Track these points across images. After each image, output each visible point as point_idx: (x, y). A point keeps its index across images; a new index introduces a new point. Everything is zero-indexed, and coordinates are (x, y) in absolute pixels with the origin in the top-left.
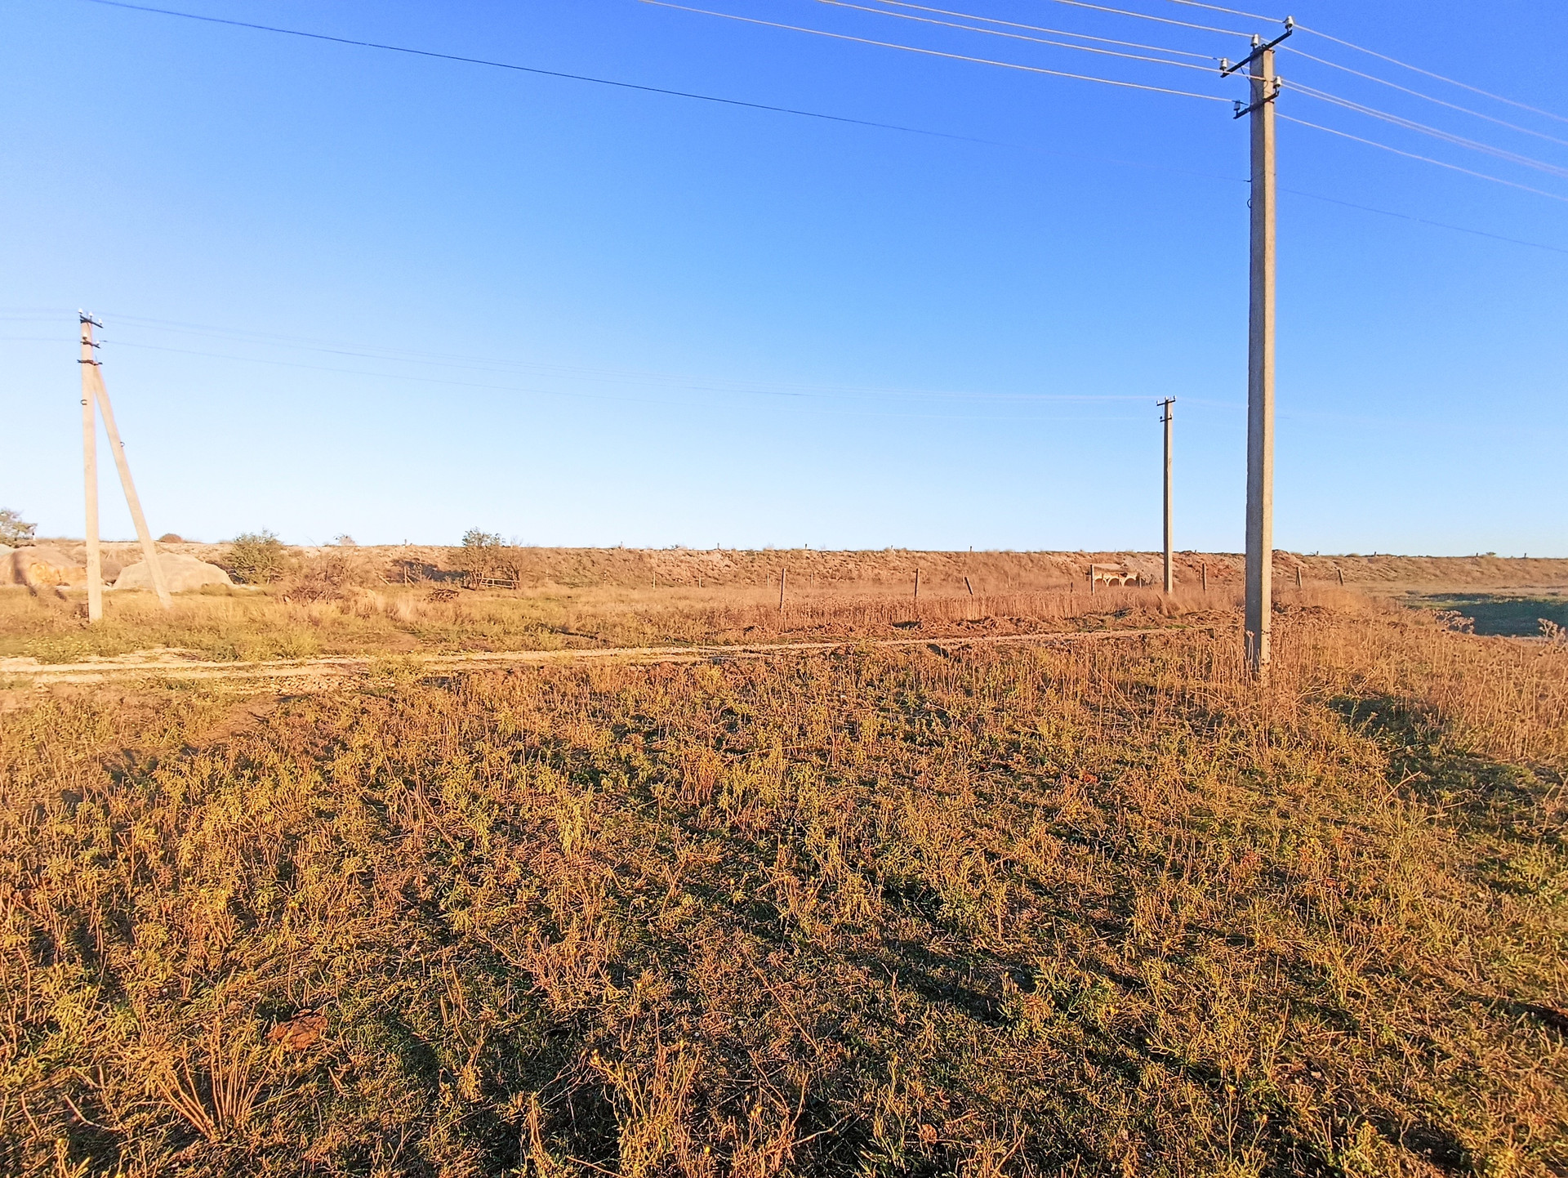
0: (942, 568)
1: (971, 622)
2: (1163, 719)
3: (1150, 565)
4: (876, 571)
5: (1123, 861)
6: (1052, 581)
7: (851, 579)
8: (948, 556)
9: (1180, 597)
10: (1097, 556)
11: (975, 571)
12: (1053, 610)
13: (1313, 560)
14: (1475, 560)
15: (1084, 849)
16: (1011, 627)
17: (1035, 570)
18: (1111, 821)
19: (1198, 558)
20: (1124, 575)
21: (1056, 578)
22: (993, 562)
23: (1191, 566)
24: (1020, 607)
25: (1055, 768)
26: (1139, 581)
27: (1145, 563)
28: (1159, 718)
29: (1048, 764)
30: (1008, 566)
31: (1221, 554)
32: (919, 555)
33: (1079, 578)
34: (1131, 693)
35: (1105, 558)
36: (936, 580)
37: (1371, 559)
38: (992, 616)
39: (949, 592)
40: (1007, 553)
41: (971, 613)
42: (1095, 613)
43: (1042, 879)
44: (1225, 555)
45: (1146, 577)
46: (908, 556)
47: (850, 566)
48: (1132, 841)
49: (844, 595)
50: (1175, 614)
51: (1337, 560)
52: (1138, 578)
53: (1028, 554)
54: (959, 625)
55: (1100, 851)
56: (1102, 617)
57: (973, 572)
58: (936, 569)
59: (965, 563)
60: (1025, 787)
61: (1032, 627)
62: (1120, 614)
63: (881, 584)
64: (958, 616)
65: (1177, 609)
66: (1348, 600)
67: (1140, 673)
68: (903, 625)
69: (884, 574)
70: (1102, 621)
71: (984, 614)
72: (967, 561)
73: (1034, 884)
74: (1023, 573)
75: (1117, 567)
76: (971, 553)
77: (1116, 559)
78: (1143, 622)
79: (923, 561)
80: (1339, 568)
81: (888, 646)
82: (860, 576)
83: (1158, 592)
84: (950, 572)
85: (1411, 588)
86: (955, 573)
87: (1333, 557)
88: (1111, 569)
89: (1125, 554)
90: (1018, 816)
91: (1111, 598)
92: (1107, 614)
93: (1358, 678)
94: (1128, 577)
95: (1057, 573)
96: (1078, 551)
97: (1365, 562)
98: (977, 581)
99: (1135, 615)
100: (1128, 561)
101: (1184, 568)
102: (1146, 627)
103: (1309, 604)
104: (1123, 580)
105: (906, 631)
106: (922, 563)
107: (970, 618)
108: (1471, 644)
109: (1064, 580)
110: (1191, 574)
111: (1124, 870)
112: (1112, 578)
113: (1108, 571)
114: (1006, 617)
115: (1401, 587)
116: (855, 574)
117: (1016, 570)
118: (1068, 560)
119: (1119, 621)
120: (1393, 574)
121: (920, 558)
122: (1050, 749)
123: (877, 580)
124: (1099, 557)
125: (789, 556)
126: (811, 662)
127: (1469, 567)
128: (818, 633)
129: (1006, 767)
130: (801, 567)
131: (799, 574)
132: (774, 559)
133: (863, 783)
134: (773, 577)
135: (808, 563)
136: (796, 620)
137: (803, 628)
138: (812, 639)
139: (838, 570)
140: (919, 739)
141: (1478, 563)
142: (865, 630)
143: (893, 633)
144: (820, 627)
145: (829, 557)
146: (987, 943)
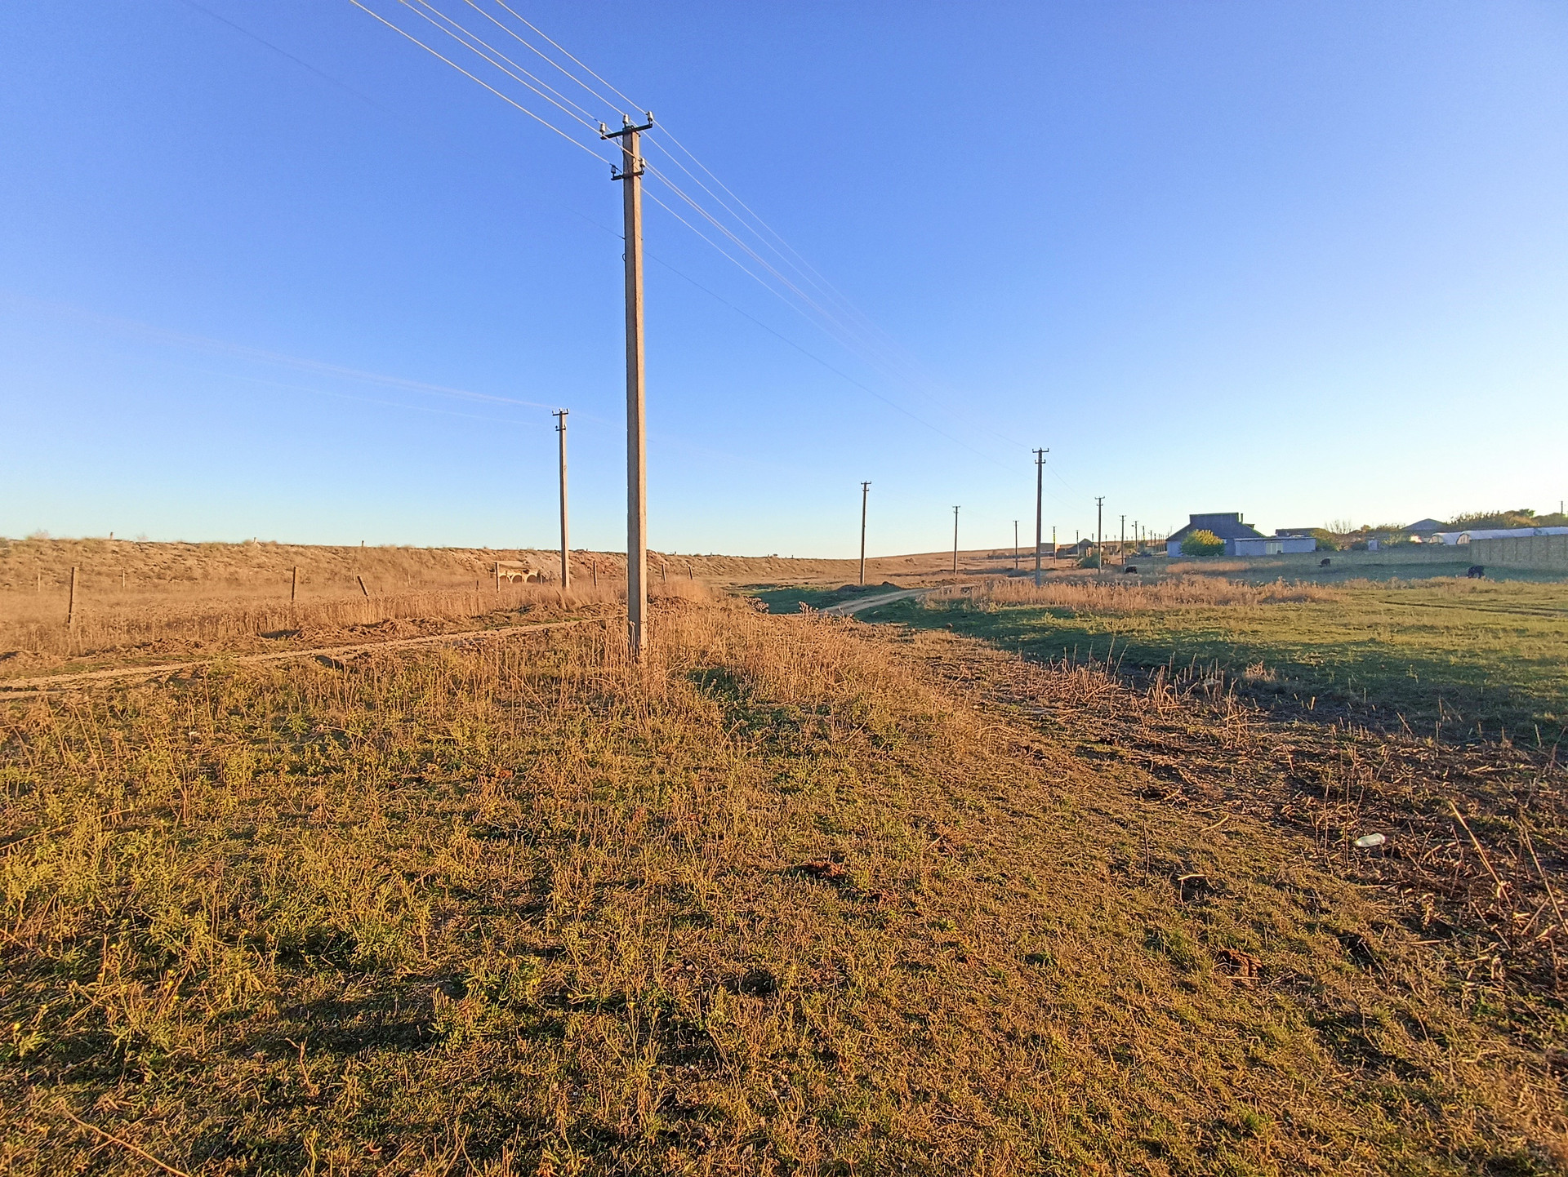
0: (326, 565)
1: (366, 626)
2: (567, 706)
3: (549, 562)
4: (232, 569)
5: (540, 844)
6: (456, 579)
7: (191, 579)
8: (334, 551)
9: (576, 592)
10: (501, 554)
11: (368, 568)
12: (459, 609)
13: (672, 558)
14: (768, 559)
15: (504, 843)
16: (414, 629)
17: (438, 567)
18: (528, 810)
19: (588, 556)
20: (526, 572)
21: (461, 576)
22: (390, 559)
23: (583, 563)
24: (423, 607)
25: (471, 770)
26: (539, 578)
27: (544, 561)
28: (565, 706)
29: (464, 768)
30: (411, 565)
31: (607, 553)
32: (294, 549)
33: (483, 575)
34: (538, 686)
35: (508, 554)
36: (319, 579)
37: (709, 558)
38: (392, 618)
39: (335, 593)
40: (406, 549)
41: (368, 616)
42: (501, 610)
43: (466, 884)
44: (610, 553)
45: (545, 573)
46: (279, 551)
47: (188, 563)
48: (547, 824)
49: (182, 601)
50: (572, 608)
51: (688, 558)
52: (539, 574)
53: (429, 550)
54: (352, 630)
55: (519, 841)
56: (508, 614)
57: (366, 569)
58: (318, 567)
59: (355, 560)
60: (443, 795)
61: (438, 628)
62: (525, 609)
63: (240, 585)
64: (350, 621)
65: (573, 603)
66: (695, 591)
67: (544, 666)
68: (277, 635)
69: (244, 572)
70: (508, 618)
71: (382, 616)
72: (358, 557)
73: (458, 892)
74: (425, 571)
75: (520, 564)
76: (363, 549)
77: (518, 556)
78: (546, 617)
79: (300, 557)
80: (689, 565)
81: (256, 663)
82: (206, 576)
83: (558, 587)
84: (337, 570)
85: (733, 580)
86: (344, 571)
87: (685, 557)
88: (514, 566)
89: (527, 551)
90: (437, 827)
91: (515, 595)
92: (512, 611)
93: (704, 653)
94: (530, 574)
95: (461, 570)
96: (482, 548)
97: (705, 560)
98: (371, 579)
99: (539, 609)
100: (530, 558)
101: (578, 565)
102: (548, 622)
103: (671, 595)
104: (525, 577)
105: (281, 642)
106: (298, 559)
107: (365, 622)
108: (768, 621)
109: (468, 578)
110: (584, 571)
111: (541, 852)
112: (515, 574)
113: (512, 568)
114: (408, 619)
115: (727, 580)
116: (197, 573)
117: (416, 567)
118: (472, 557)
119: (524, 617)
120: (722, 570)
121: (296, 553)
122: (465, 752)
123: (233, 580)
124: (503, 554)
125: (80, 548)
126: (133, 695)
127: (764, 565)
128: (142, 653)
129: (419, 780)
130: (103, 564)
131: (99, 574)
132: (50, 552)
133: (237, 836)
134: (49, 578)
135: (117, 560)
136: (103, 640)
137: (113, 649)
138: (128, 663)
139: (169, 568)
140: (311, 769)
141: (768, 562)
142: (219, 644)
143: (262, 646)
144: (144, 644)
145: (153, 551)
146: (412, 968)
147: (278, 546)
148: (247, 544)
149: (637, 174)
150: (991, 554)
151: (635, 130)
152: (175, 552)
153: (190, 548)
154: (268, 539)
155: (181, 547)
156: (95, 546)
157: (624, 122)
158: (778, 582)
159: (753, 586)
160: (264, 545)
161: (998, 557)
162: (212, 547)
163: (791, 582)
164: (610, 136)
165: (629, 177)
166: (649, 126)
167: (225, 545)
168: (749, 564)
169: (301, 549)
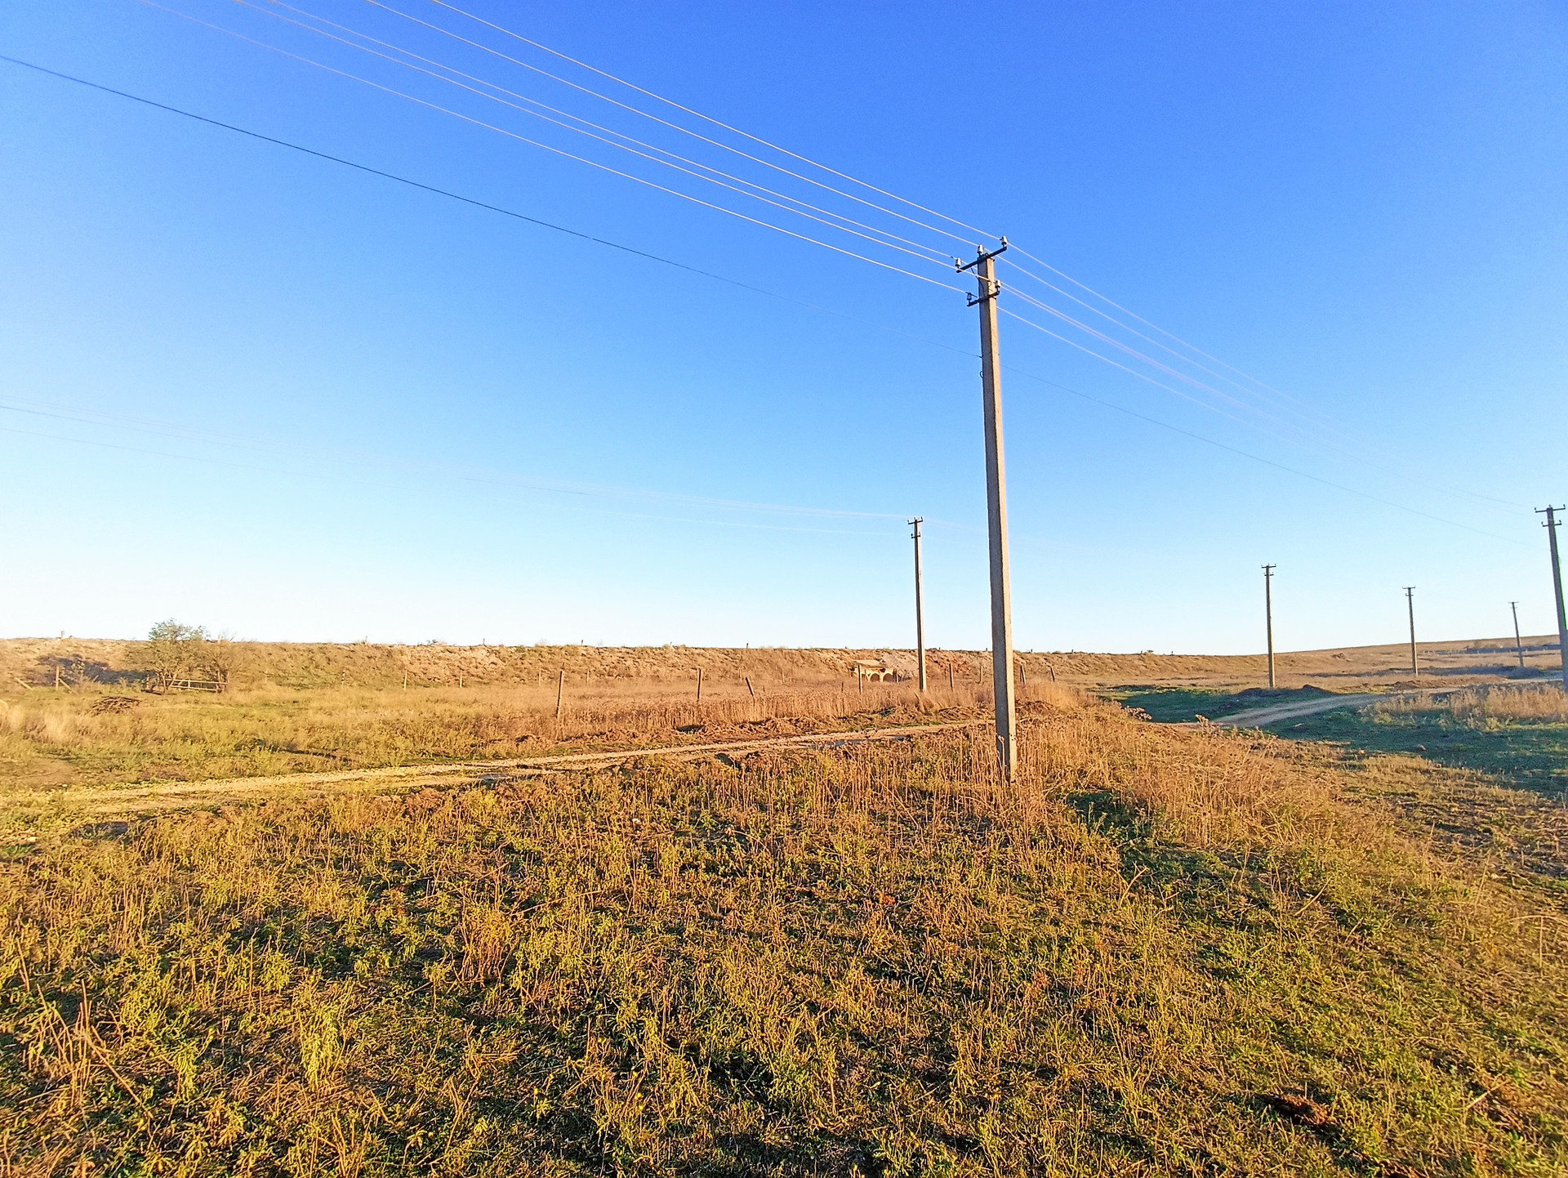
0: (720, 664)
1: (754, 723)
3: (903, 661)
4: (655, 668)
5: (932, 994)
6: (822, 677)
7: (629, 676)
8: (726, 652)
9: (934, 695)
10: (858, 653)
11: (750, 667)
12: (828, 710)
13: (1029, 656)
15: (896, 985)
16: (790, 728)
17: (806, 666)
18: (916, 948)
19: (941, 655)
20: (883, 670)
21: (826, 675)
22: (768, 659)
23: (936, 662)
24: (798, 708)
25: (856, 891)
26: (894, 677)
27: (899, 660)
29: (849, 887)
30: (785, 665)
31: (960, 651)
32: (697, 651)
33: (844, 672)
34: (909, 799)
35: (866, 654)
36: (714, 677)
37: (1070, 655)
38: (773, 717)
39: (727, 691)
40: (781, 650)
41: (754, 715)
42: (865, 712)
43: (863, 1028)
44: (963, 652)
45: (900, 673)
46: (687, 653)
47: (628, 663)
48: (936, 969)
49: (625, 696)
50: (931, 711)
51: (1046, 657)
52: (895, 673)
53: (800, 650)
54: (741, 727)
55: (910, 984)
56: (871, 716)
57: (750, 668)
58: (714, 666)
59: (741, 660)
60: (832, 916)
61: (809, 728)
62: (886, 711)
63: (660, 681)
64: (740, 718)
65: (931, 706)
66: (1059, 695)
67: (913, 777)
68: (687, 729)
69: (663, 671)
70: (871, 719)
71: (765, 715)
72: (744, 658)
73: (857, 1035)
74: (796, 670)
75: (876, 663)
76: (748, 650)
77: (875, 656)
78: (905, 720)
79: (702, 658)
80: (1050, 664)
81: (678, 755)
82: (638, 674)
83: (914, 689)
84: (728, 668)
85: (1101, 680)
86: (733, 670)
87: (1043, 654)
88: (872, 665)
89: (882, 650)
90: (830, 953)
91: (876, 695)
92: (874, 712)
93: (1081, 772)
94: (886, 672)
95: (826, 669)
96: (842, 647)
97: (1066, 658)
98: (753, 676)
99: (898, 713)
100: (886, 657)
101: (931, 664)
102: (907, 725)
103: (1033, 699)
104: (882, 675)
105: (690, 736)
106: (700, 660)
107: (752, 720)
109: (831, 677)
110: (938, 670)
111: (934, 1003)
112: (872, 673)
113: (870, 667)
114: (785, 718)
115: (1093, 680)
116: (633, 671)
117: (789, 666)
118: (835, 656)
119: (885, 719)
121: (698, 654)
122: (849, 869)
123: (656, 678)
124: (861, 654)
125: (563, 652)
126: (597, 780)
127: (1137, 662)
128: (598, 740)
129: (810, 894)
130: (576, 664)
131: (573, 672)
132: (546, 655)
133: (670, 931)
134: (545, 675)
135: (585, 661)
136: (575, 727)
137: (582, 736)
138: (593, 748)
139: (615, 667)
140: (722, 869)
141: (1143, 660)
142: (648, 735)
143: (677, 738)
144: (601, 733)
145: (606, 654)
146: (824, 1122)
147: (686, 649)
148: (666, 647)
149: (992, 296)
150: (1471, 646)
151: (989, 256)
152: (620, 655)
153: (630, 651)
154: (679, 644)
155: (624, 650)
156: (571, 651)
157: (979, 252)
158: (1157, 683)
159: (1126, 687)
160: (677, 648)
161: (1484, 650)
162: (643, 650)
163: (1173, 683)
164: (964, 268)
165: (984, 301)
166: (1004, 249)
167: (651, 648)
168: (1118, 661)
169: (702, 651)
